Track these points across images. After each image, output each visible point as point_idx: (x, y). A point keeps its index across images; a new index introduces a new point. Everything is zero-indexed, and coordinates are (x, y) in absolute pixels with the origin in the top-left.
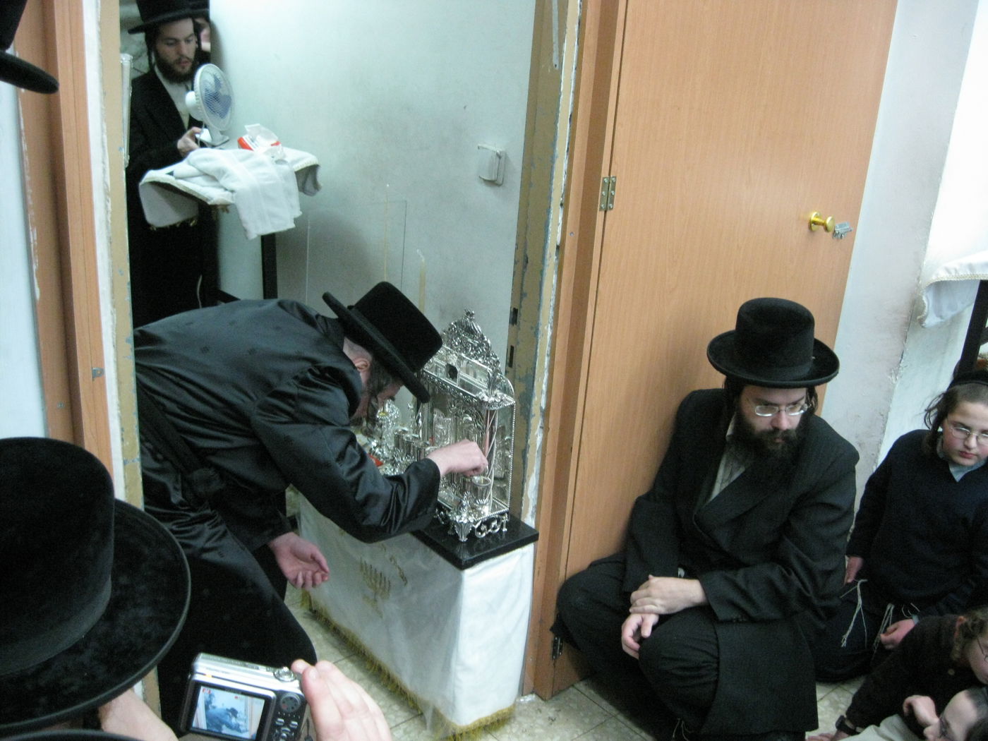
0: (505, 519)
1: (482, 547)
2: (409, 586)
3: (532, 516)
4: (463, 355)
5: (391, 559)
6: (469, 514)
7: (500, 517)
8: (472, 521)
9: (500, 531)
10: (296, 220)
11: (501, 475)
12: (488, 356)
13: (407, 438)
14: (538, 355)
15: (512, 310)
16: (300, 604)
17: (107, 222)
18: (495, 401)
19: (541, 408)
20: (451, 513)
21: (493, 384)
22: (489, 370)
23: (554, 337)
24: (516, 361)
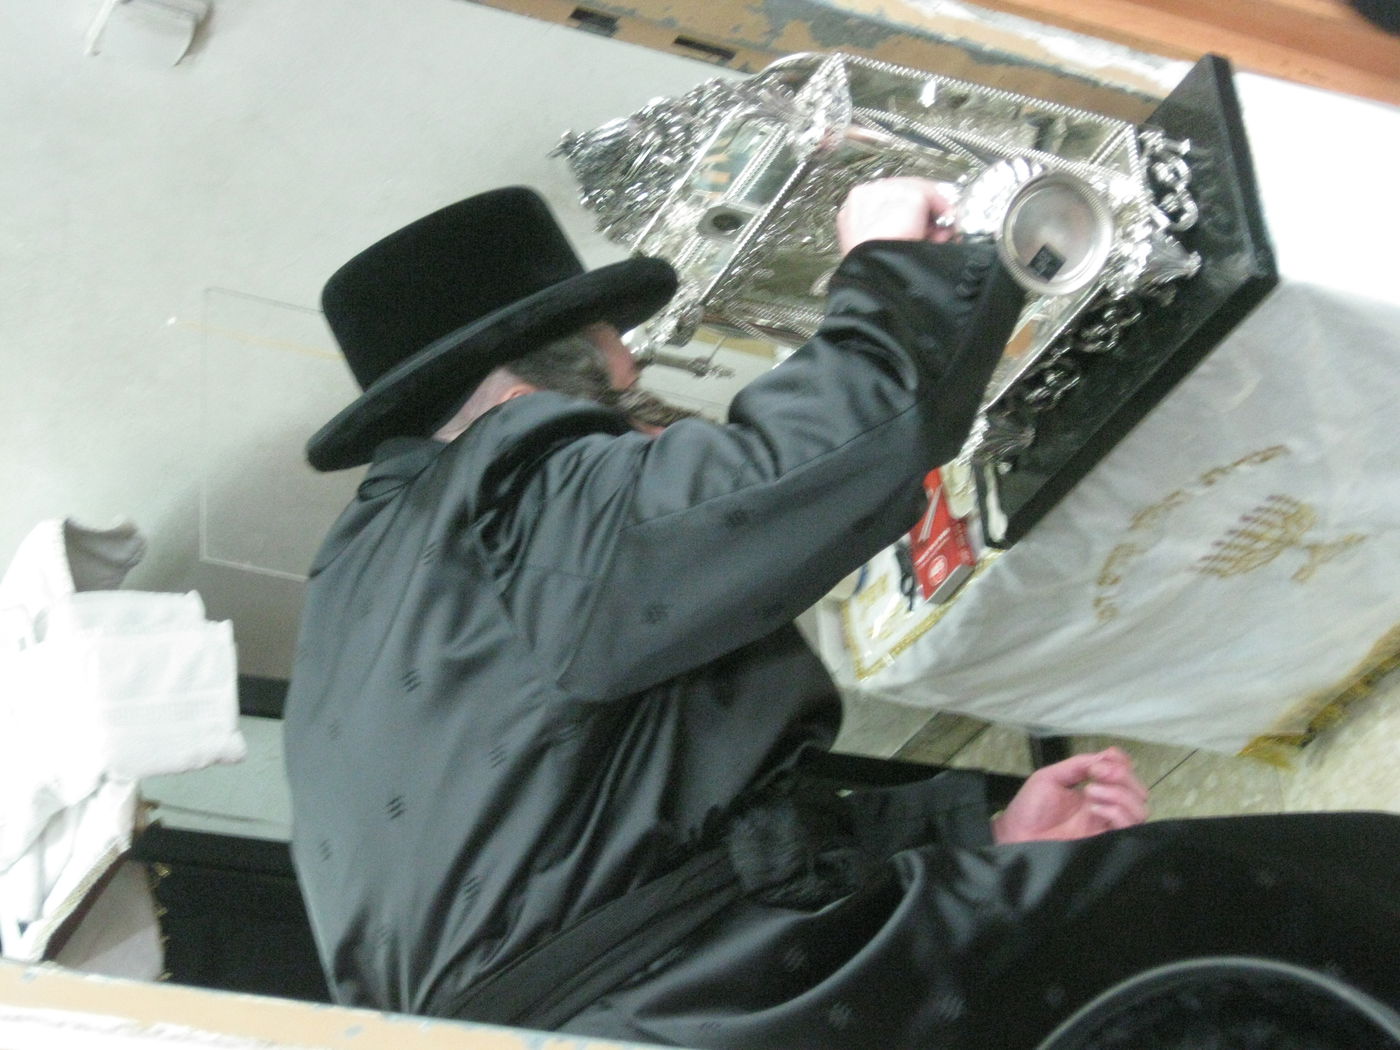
0: (1156, 139)
1: (1222, 216)
2: (1295, 444)
3: (1158, 67)
4: (677, 185)
5: (1210, 483)
7: (1147, 152)
9: (1188, 158)
10: (213, 614)
11: (1029, 133)
12: (695, 111)
15: (576, 23)
16: (1282, 773)
18: (828, 109)
20: (1116, 286)
22: (734, 113)
24: (722, 37)
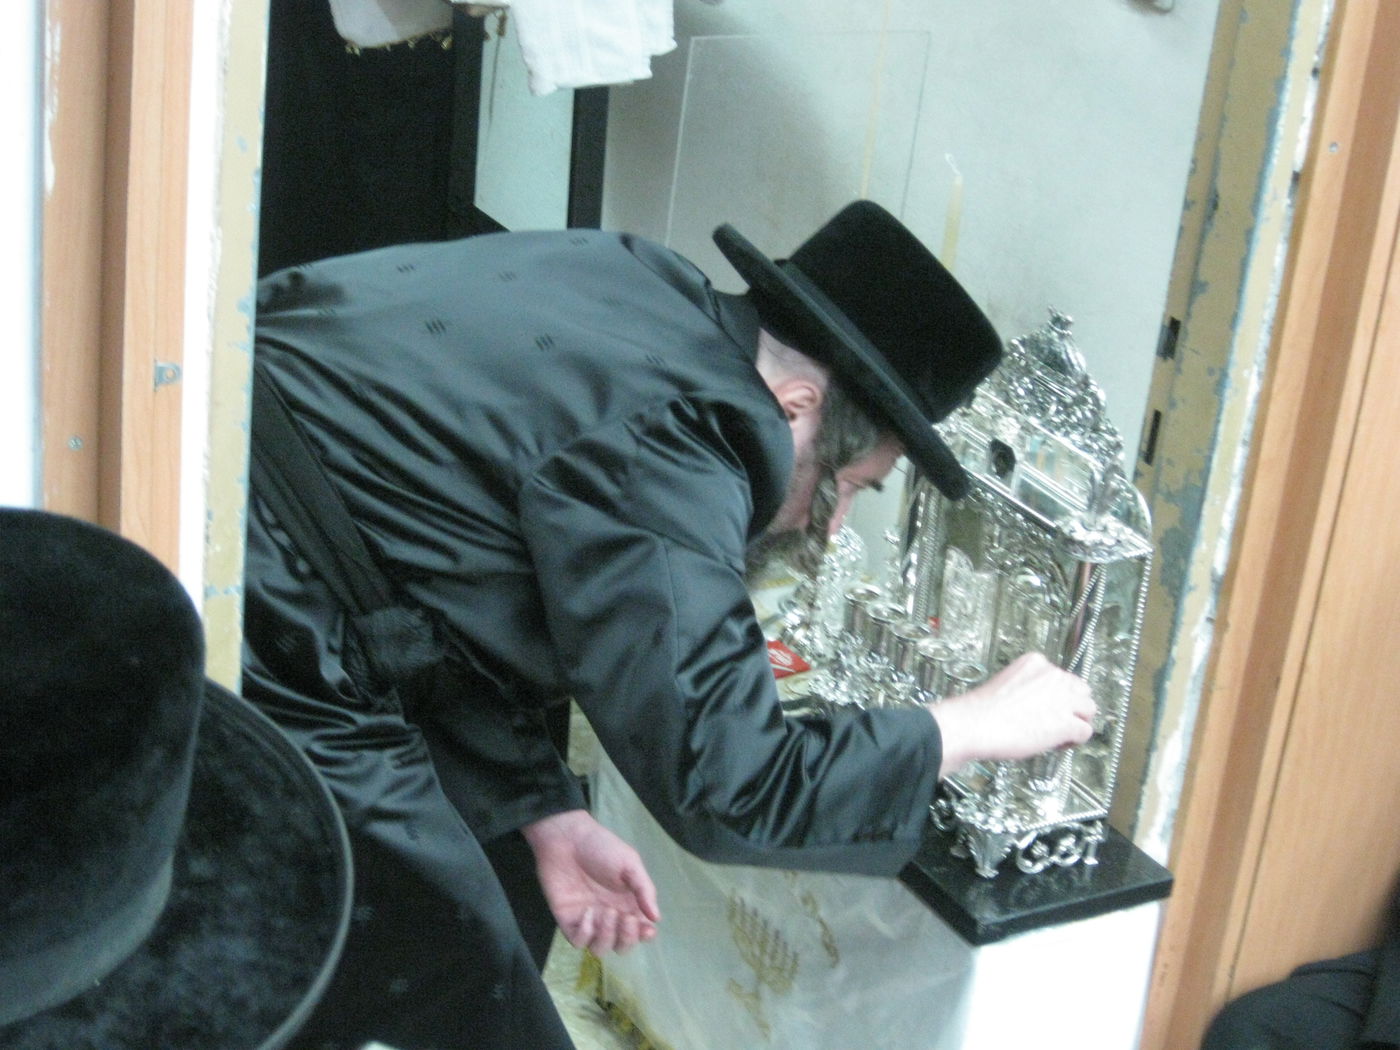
0: (1096, 835)
1: (1031, 896)
2: (840, 973)
3: (1162, 836)
4: (1034, 421)
5: (805, 901)
6: (1009, 813)
7: (1084, 828)
8: (1014, 830)
9: (1080, 864)
12: (1096, 429)
13: (877, 611)
14: (1220, 438)
15: (1167, 323)
16: (575, 984)
17: (222, 22)
18: (1102, 544)
19: (1213, 573)
20: (965, 806)
21: (1100, 499)
22: (1095, 464)
23: (1264, 399)
24: (1163, 451)
